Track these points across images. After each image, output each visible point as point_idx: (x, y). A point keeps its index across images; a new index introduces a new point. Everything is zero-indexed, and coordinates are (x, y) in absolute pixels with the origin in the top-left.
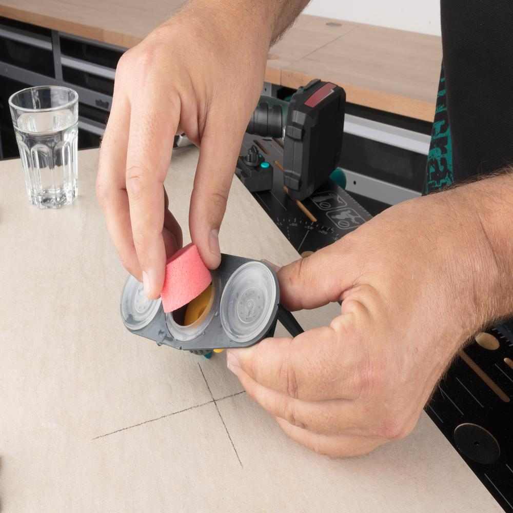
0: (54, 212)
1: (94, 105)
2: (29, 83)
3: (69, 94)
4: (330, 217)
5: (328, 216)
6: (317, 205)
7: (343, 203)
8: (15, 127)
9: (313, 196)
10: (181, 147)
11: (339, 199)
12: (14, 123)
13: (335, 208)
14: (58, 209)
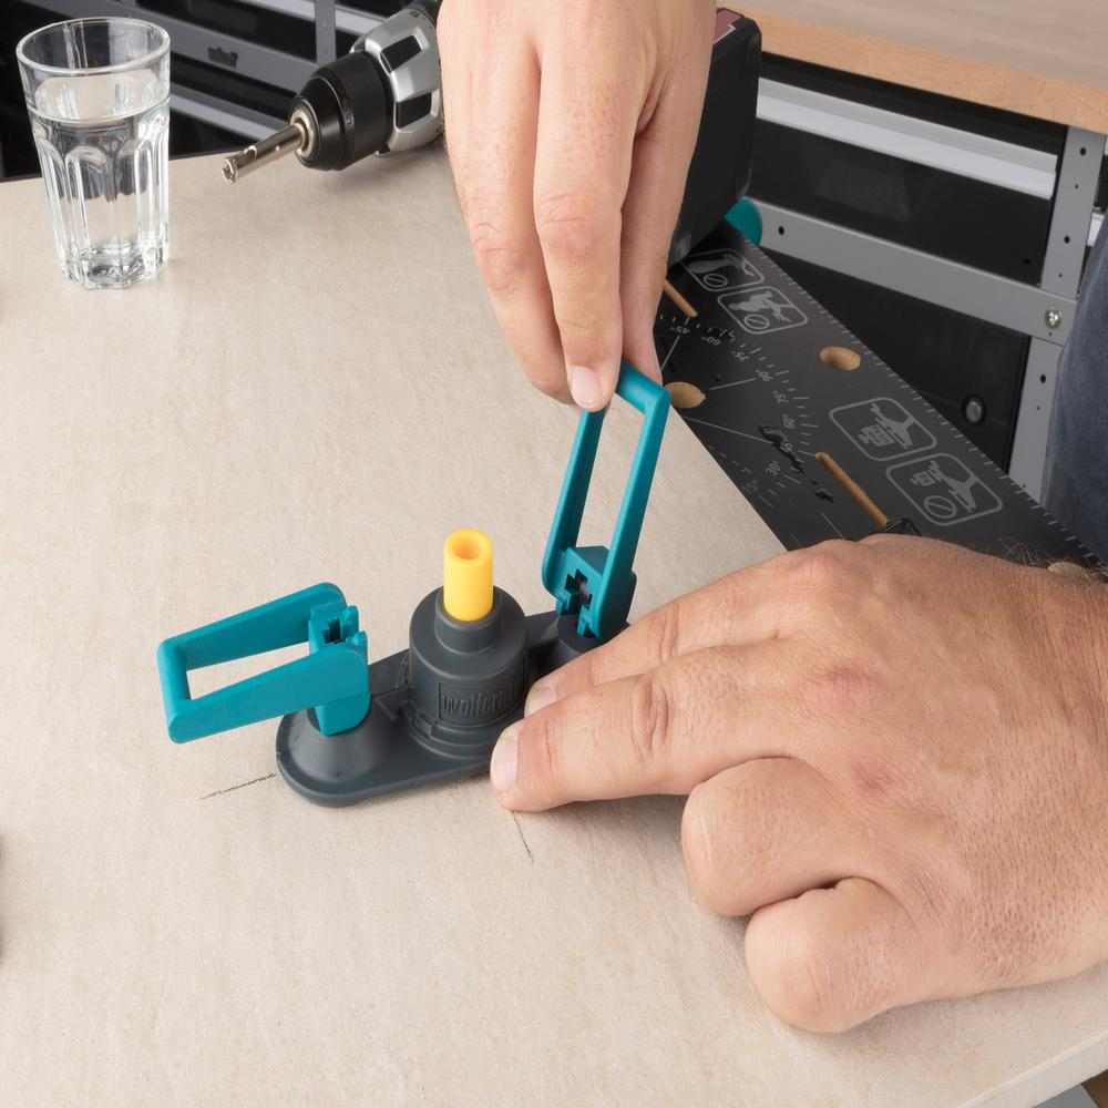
0: (116, 295)
1: (205, 58)
2: (61, 11)
3: (149, 34)
4: (727, 306)
5: (722, 305)
6: (697, 279)
7: (757, 275)
8: (29, 107)
9: (688, 260)
10: (398, 153)
11: (747, 267)
12: (29, 100)
13: (739, 286)
14: (124, 289)
